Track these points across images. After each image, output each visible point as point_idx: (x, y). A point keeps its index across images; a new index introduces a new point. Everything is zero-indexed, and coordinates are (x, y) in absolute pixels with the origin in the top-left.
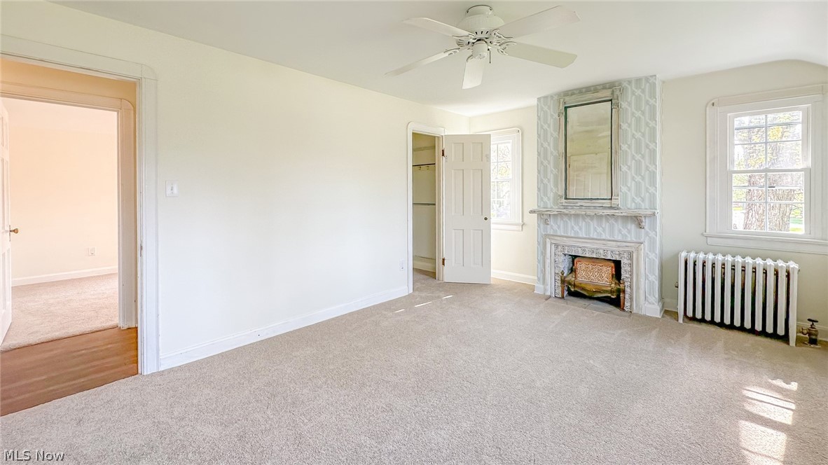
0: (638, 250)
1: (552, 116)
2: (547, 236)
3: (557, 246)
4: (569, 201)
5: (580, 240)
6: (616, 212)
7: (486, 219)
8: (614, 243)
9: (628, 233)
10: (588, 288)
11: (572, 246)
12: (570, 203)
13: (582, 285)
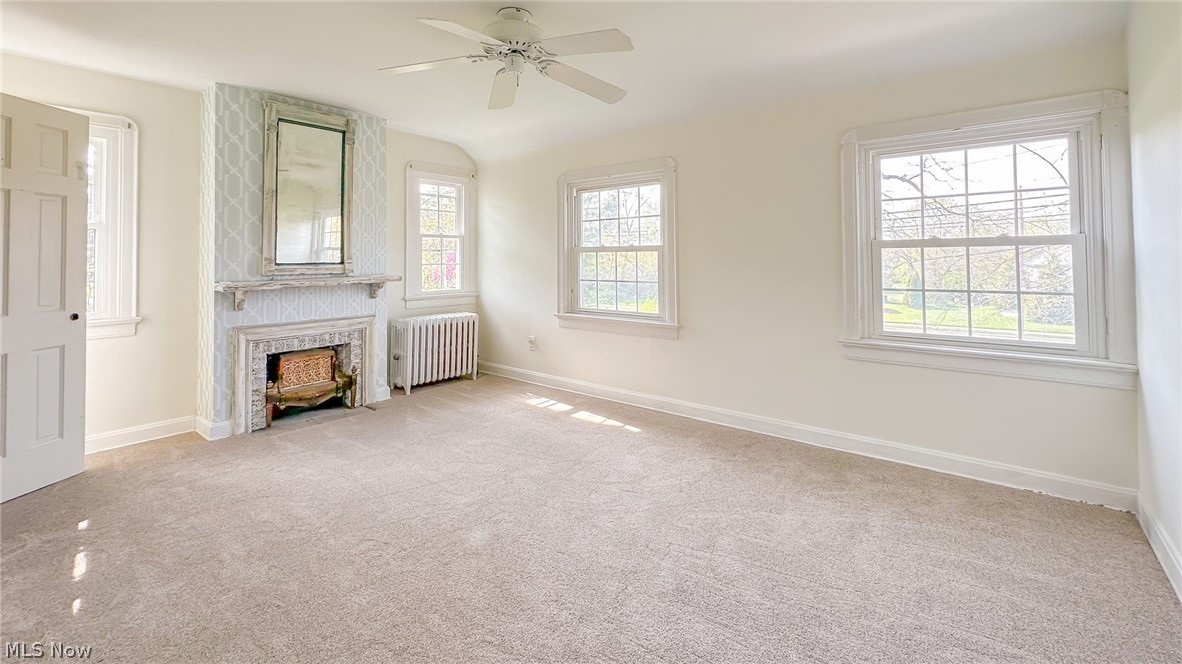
0: (371, 324)
1: (247, 124)
2: (239, 329)
3: (257, 344)
4: (281, 267)
5: (300, 326)
6: (345, 281)
7: (75, 317)
8: (346, 322)
9: (356, 305)
10: (309, 394)
11: (283, 339)
12: (284, 270)
13: (300, 394)
